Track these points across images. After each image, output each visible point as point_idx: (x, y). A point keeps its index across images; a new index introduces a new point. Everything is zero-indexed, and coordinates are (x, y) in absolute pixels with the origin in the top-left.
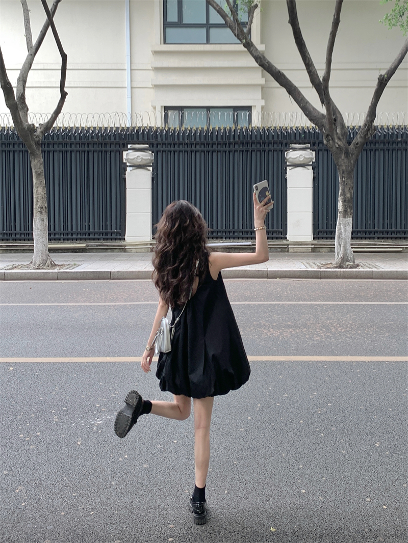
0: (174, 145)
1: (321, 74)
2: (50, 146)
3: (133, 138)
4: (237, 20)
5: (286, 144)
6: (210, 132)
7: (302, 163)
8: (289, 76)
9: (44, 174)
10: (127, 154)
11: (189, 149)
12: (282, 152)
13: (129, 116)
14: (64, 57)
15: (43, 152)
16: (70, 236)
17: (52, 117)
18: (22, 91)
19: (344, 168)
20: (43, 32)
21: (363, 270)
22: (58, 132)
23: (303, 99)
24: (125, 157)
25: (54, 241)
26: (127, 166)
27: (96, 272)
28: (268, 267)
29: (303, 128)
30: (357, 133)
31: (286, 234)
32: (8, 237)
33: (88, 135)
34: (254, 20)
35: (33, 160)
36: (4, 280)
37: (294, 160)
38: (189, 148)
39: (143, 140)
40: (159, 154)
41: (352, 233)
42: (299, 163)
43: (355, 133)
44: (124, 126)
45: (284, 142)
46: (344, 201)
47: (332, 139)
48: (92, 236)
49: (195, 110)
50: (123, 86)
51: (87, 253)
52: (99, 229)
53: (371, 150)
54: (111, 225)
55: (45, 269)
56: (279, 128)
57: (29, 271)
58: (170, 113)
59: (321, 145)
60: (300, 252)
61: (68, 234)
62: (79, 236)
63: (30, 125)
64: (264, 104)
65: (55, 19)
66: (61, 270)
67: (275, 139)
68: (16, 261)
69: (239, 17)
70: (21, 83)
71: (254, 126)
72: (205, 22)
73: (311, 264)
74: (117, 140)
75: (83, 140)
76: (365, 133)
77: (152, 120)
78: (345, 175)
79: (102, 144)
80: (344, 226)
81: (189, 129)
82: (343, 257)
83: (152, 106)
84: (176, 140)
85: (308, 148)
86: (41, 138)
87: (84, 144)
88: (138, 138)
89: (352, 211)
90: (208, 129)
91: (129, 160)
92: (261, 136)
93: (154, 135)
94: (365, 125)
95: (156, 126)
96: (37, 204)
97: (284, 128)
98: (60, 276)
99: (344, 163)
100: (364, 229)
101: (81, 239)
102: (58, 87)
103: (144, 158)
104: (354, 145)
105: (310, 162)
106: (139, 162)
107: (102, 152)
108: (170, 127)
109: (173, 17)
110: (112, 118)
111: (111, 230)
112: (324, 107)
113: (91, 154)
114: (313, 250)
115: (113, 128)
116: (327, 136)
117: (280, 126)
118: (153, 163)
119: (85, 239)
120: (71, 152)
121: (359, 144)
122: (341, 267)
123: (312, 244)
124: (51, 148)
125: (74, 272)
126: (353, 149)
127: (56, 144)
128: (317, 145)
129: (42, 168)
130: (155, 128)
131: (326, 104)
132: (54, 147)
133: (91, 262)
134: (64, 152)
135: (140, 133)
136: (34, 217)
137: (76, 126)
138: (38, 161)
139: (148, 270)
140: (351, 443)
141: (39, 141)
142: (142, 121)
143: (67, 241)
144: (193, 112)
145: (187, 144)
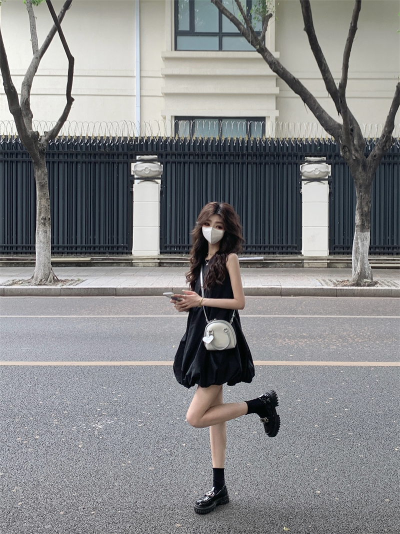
0: (184, 155)
1: (337, 83)
2: (55, 157)
3: (141, 148)
4: (251, 27)
5: (301, 157)
6: (223, 142)
7: (318, 177)
9: (48, 185)
10: (135, 166)
11: (200, 160)
12: (297, 166)
13: (137, 125)
14: (71, 60)
15: (48, 162)
16: (74, 250)
17: (57, 125)
18: (26, 97)
19: (361, 181)
20: (50, 36)
21: (381, 288)
22: (63, 141)
23: (319, 107)
24: (132, 169)
25: (57, 255)
26: (135, 179)
27: (101, 288)
28: (281, 284)
29: (319, 139)
30: (374, 145)
31: (301, 250)
32: (9, 251)
33: (94, 145)
35: (37, 170)
36: (4, 296)
37: (309, 174)
38: (199, 159)
39: (152, 150)
40: (169, 166)
41: (370, 248)
42: (315, 177)
43: (373, 146)
44: (132, 136)
46: (362, 215)
47: (349, 150)
48: (97, 250)
49: (206, 121)
50: (132, 94)
51: (92, 268)
52: (105, 243)
53: (389, 164)
54: (118, 239)
55: (47, 285)
56: (293, 139)
57: (30, 287)
58: (180, 122)
59: (337, 158)
60: (315, 268)
61: (72, 248)
62: (84, 249)
63: (34, 133)
66: (64, 287)
67: (290, 151)
69: (253, 25)
70: (26, 87)
71: (268, 137)
72: (218, 31)
73: (327, 280)
74: (126, 151)
75: (89, 151)
76: (384, 145)
77: (162, 129)
78: (363, 189)
79: (109, 155)
80: (361, 241)
81: (200, 139)
82: (361, 273)
83: (162, 116)
84: (186, 150)
85: (324, 162)
86: (45, 146)
87: (91, 155)
88: (147, 149)
89: (370, 225)
90: (220, 140)
91: (137, 172)
92: (275, 147)
93: (163, 145)
94: (383, 136)
95: (166, 136)
96: (40, 215)
97: (299, 139)
98: (62, 292)
99: (361, 176)
101: (86, 253)
102: (64, 95)
103: (152, 169)
104: (372, 157)
105: (326, 176)
106: (147, 173)
107: (109, 163)
108: (180, 136)
110: (120, 127)
111: (118, 244)
112: (341, 117)
113: (97, 166)
114: (329, 265)
115: (121, 137)
116: (344, 147)
117: (294, 137)
118: (162, 176)
119: (90, 253)
120: (77, 163)
121: (377, 156)
122: (358, 285)
123: (328, 260)
125: (78, 288)
126: (370, 161)
127: (62, 154)
128: (333, 158)
129: (47, 179)
130: (164, 139)
131: (343, 113)
132: (58, 158)
133: (95, 277)
134: (69, 163)
135: (149, 143)
136: (37, 229)
137: (83, 135)
138: (43, 172)
139: (155, 287)
140: (369, 447)
141: (44, 150)
142: (152, 131)
143: (70, 255)
144: (204, 122)
145: (198, 155)
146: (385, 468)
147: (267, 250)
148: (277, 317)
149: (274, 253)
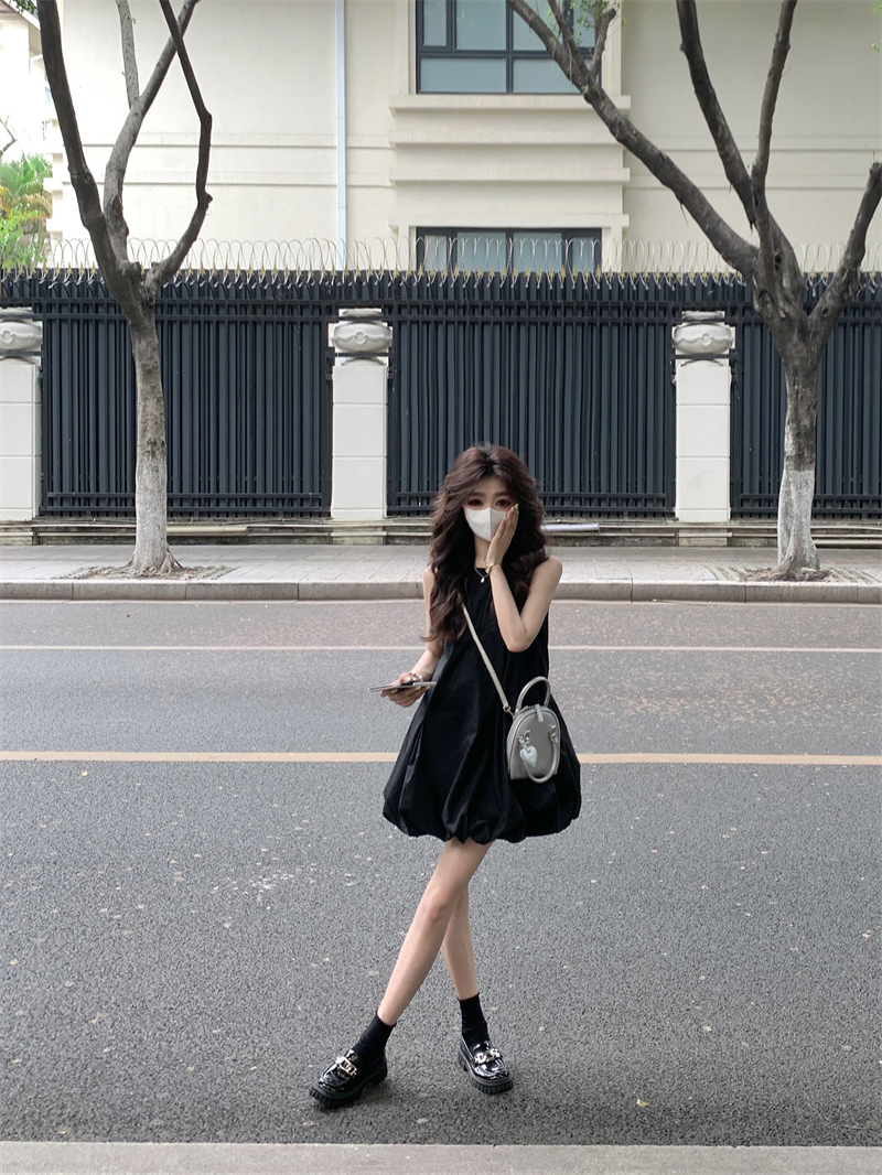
0: (436, 308)
1: (749, 161)
2: (174, 310)
3: (348, 295)
4: (572, 44)
5: (674, 311)
6: (514, 281)
7: (708, 351)
8: (682, 163)
9: (159, 371)
10: (337, 328)
11: (468, 318)
12: (666, 328)
13: (341, 248)
14: (206, 120)
15: (159, 322)
16: (213, 506)
17: (178, 248)
18: (115, 192)
19: (797, 362)
20: (162, 65)
21: (837, 584)
22: (190, 280)
23: (711, 213)
24: (331, 335)
25: (180, 518)
26: (336, 355)
27: (269, 584)
28: (633, 576)
29: (711, 276)
30: (825, 288)
31: (674, 505)
32: (82, 508)
33: (253, 287)
34: (608, 44)
35: (137, 341)
36: (72, 599)
37: (691, 345)
38: (467, 316)
39: (371, 298)
40: (404, 328)
41: (815, 502)
42: (702, 351)
43: (821, 289)
44: (331, 269)
45: (671, 305)
46: (797, 435)
47: (772, 299)
48: (259, 506)
49: (481, 236)
50: (330, 183)
51: (249, 546)
52: (275, 489)
53: (854, 325)
54: (302, 483)
55: (158, 577)
56: (658, 276)
57: (126, 581)
58: (429, 241)
59: (747, 313)
60: (703, 547)
61: (208, 500)
62: (233, 506)
63: (132, 266)
64: (627, 224)
65: (188, 39)
66: (194, 581)
67: (652, 298)
68: (98, 560)
69: (576, 37)
70: (114, 174)
71: (607, 270)
72: (504, 48)
73: (727, 570)
74: (317, 298)
75: (243, 299)
76: (843, 289)
77: (390, 255)
78: (800, 378)
79: (283, 308)
80: (797, 488)
81: (469, 274)
82: (795, 557)
83: (390, 226)
84: (441, 297)
85: (721, 320)
86: (154, 293)
87: (246, 307)
88: (360, 295)
89: (814, 455)
90: (509, 276)
91: (340, 342)
92: (620, 292)
93: (393, 288)
94: (842, 271)
95: (399, 270)
96: (143, 436)
97: (670, 275)
98: (190, 592)
99: (797, 352)
100: (840, 494)
101: (237, 514)
102: (191, 184)
103: (371, 336)
104: (819, 314)
105: (725, 349)
106: (360, 344)
107: (283, 324)
108: (427, 269)
109: (436, 36)
110: (306, 251)
111: (302, 492)
112: (755, 232)
113: (259, 329)
114: (731, 542)
115: (307, 272)
116: (762, 293)
117: (660, 271)
118: (390, 349)
119: (246, 514)
120: (218, 323)
121: (830, 311)
122: (789, 577)
123: (729, 530)
124: (175, 314)
125: (222, 585)
126: (816, 321)
127: (187, 305)
128: (739, 312)
129: (157, 358)
130: (395, 274)
131: (760, 225)
132: (181, 313)
133: (257, 564)
134: (202, 323)
135: (364, 284)
136: (138, 464)
137: (230, 268)
138: (149, 344)
139: (378, 581)
140: (811, 931)
141: (151, 300)
142: (369, 259)
143: (206, 518)
144: (476, 240)
145: (464, 308)
146: (842, 975)
147: (604, 506)
148: (624, 651)
149: (619, 514)
